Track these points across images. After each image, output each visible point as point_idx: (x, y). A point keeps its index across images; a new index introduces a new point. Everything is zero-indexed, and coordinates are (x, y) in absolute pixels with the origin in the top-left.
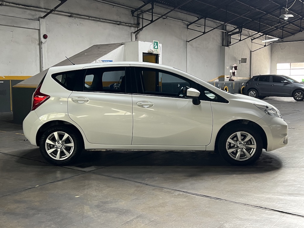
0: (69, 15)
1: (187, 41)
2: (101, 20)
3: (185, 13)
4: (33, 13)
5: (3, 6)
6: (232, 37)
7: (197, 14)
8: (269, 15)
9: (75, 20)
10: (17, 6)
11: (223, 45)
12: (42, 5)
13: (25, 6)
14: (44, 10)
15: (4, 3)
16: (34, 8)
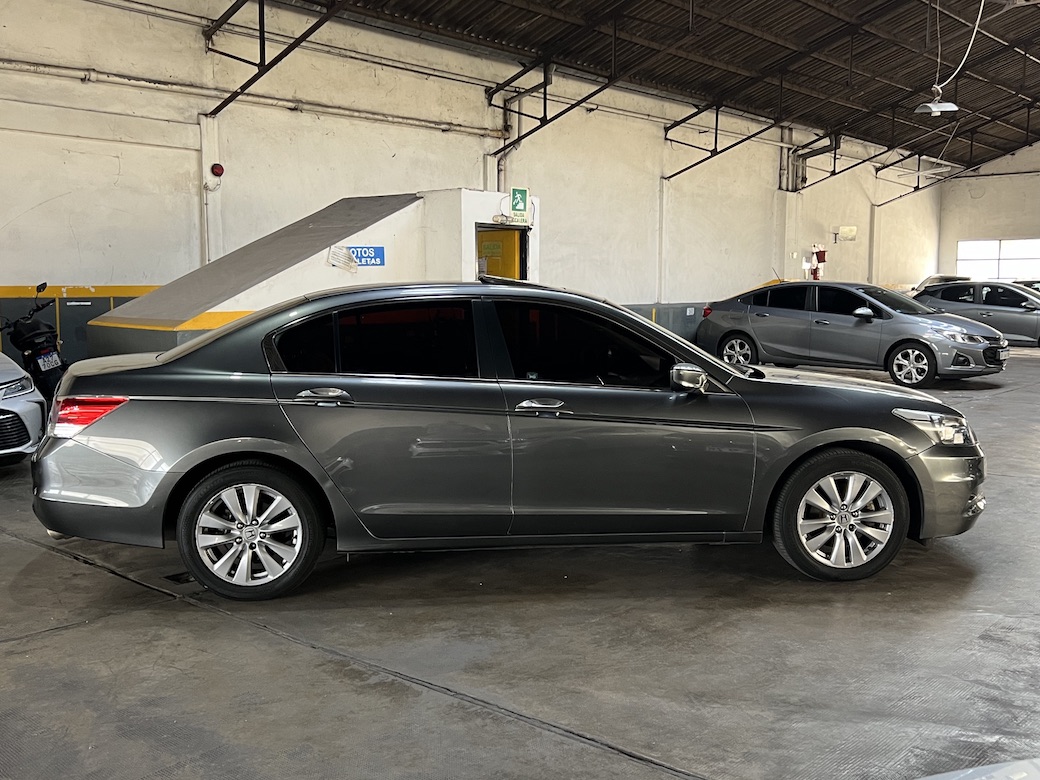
0: (292, 105)
1: (662, 178)
3: (654, 93)
4: (179, 101)
5: (90, 84)
6: (810, 161)
7: (693, 95)
10: (133, 82)
11: (780, 188)
13: (155, 82)
14: (214, 93)
15: (93, 76)
16: (184, 89)
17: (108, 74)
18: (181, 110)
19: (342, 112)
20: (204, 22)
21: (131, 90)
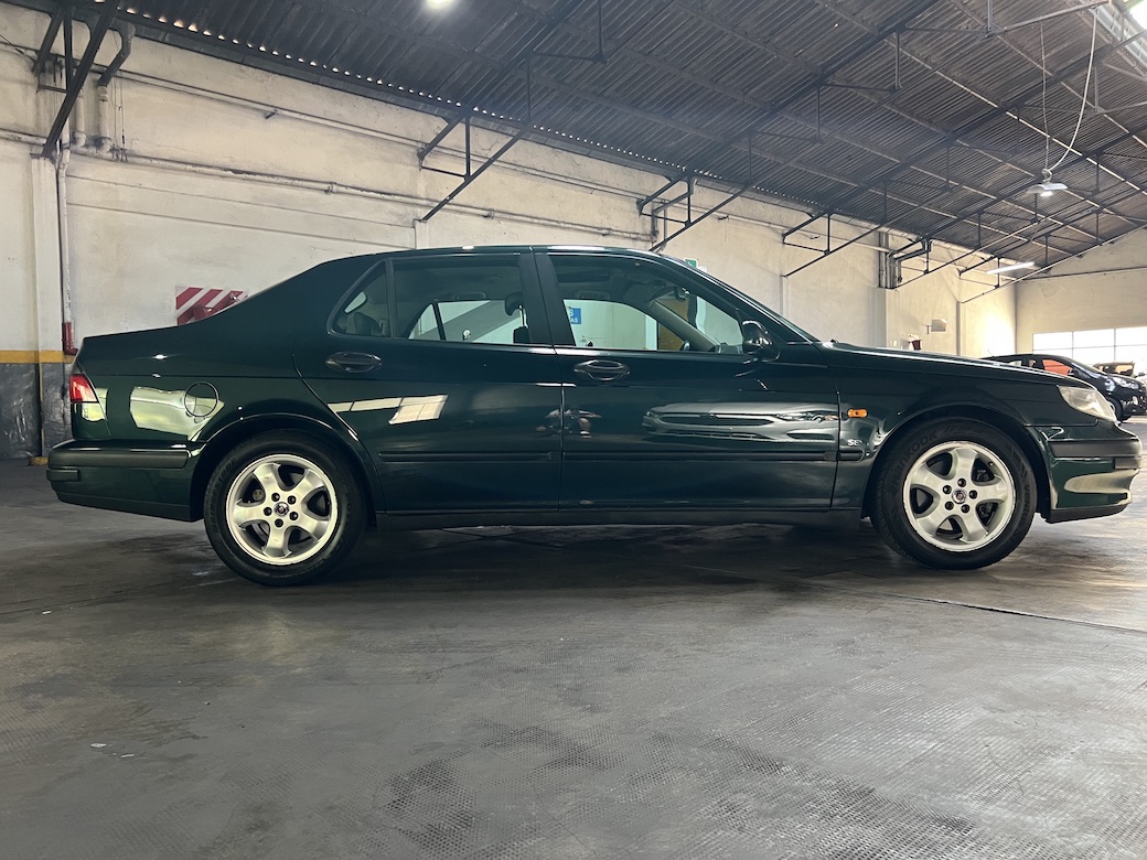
0: (485, 213)
1: (781, 276)
2: (562, 225)
3: (776, 202)
4: (400, 209)
5: (332, 195)
6: (904, 263)
7: (808, 205)
8: (1005, 205)
9: (498, 225)
10: (365, 193)
11: (880, 286)
12: (421, 190)
13: (382, 193)
14: (425, 202)
15: (335, 188)
16: (404, 199)
17: (346, 187)
18: (401, 216)
19: (525, 219)
20: (420, 145)
21: (363, 200)
